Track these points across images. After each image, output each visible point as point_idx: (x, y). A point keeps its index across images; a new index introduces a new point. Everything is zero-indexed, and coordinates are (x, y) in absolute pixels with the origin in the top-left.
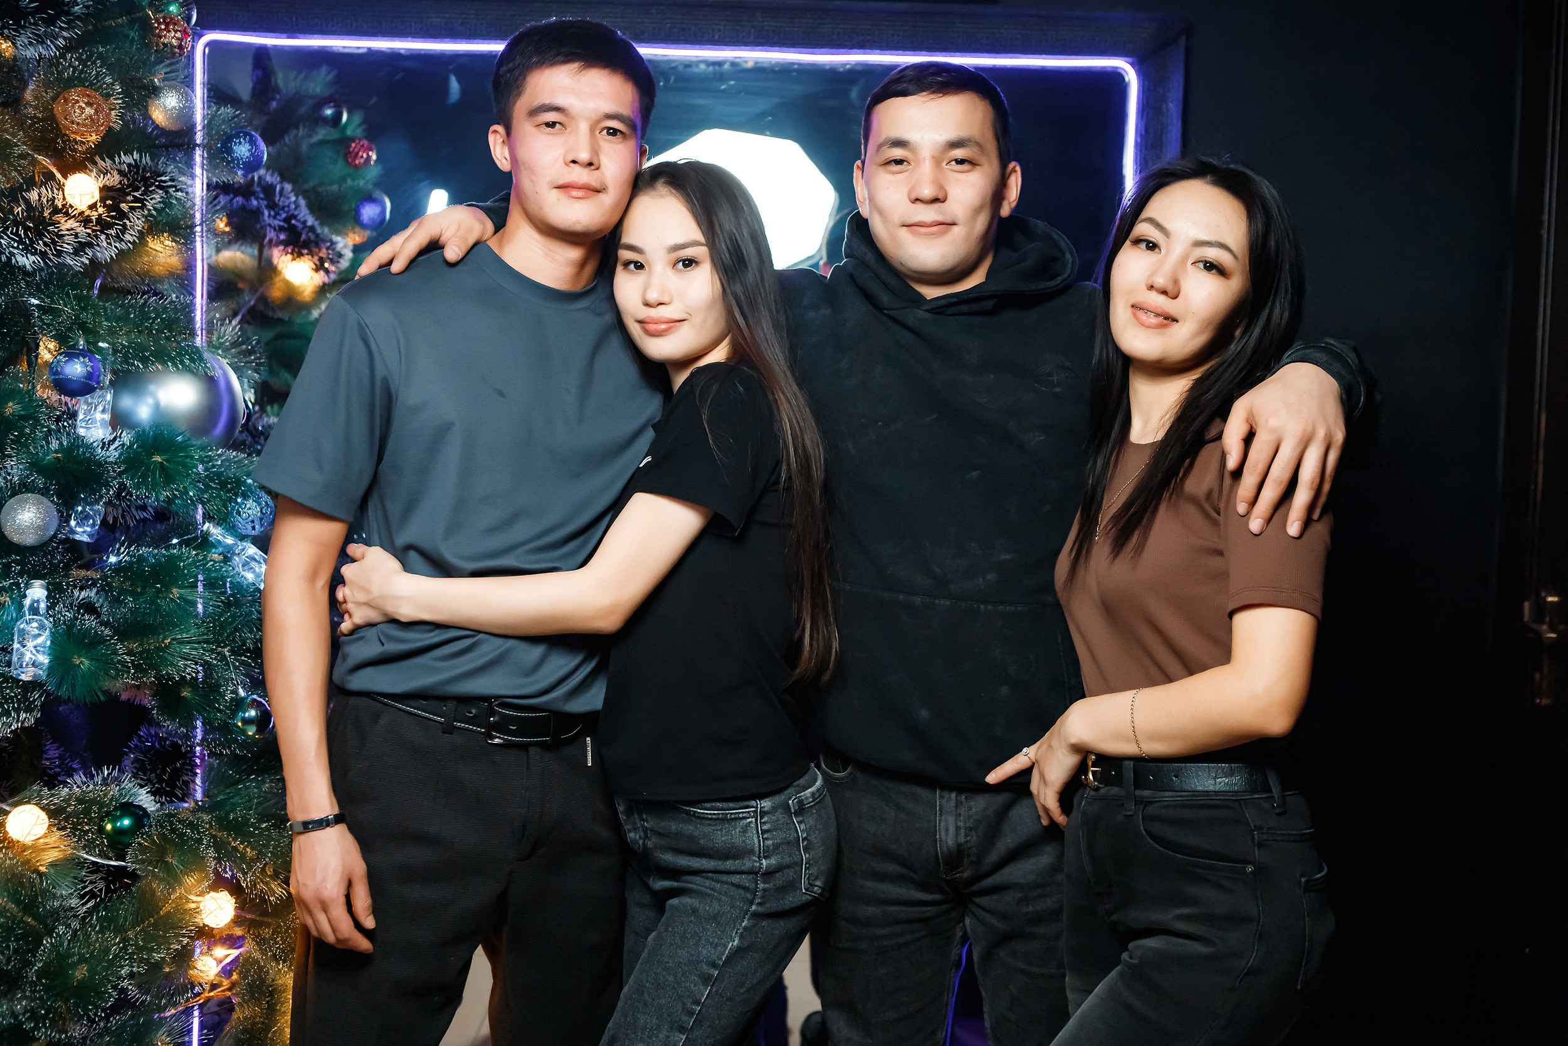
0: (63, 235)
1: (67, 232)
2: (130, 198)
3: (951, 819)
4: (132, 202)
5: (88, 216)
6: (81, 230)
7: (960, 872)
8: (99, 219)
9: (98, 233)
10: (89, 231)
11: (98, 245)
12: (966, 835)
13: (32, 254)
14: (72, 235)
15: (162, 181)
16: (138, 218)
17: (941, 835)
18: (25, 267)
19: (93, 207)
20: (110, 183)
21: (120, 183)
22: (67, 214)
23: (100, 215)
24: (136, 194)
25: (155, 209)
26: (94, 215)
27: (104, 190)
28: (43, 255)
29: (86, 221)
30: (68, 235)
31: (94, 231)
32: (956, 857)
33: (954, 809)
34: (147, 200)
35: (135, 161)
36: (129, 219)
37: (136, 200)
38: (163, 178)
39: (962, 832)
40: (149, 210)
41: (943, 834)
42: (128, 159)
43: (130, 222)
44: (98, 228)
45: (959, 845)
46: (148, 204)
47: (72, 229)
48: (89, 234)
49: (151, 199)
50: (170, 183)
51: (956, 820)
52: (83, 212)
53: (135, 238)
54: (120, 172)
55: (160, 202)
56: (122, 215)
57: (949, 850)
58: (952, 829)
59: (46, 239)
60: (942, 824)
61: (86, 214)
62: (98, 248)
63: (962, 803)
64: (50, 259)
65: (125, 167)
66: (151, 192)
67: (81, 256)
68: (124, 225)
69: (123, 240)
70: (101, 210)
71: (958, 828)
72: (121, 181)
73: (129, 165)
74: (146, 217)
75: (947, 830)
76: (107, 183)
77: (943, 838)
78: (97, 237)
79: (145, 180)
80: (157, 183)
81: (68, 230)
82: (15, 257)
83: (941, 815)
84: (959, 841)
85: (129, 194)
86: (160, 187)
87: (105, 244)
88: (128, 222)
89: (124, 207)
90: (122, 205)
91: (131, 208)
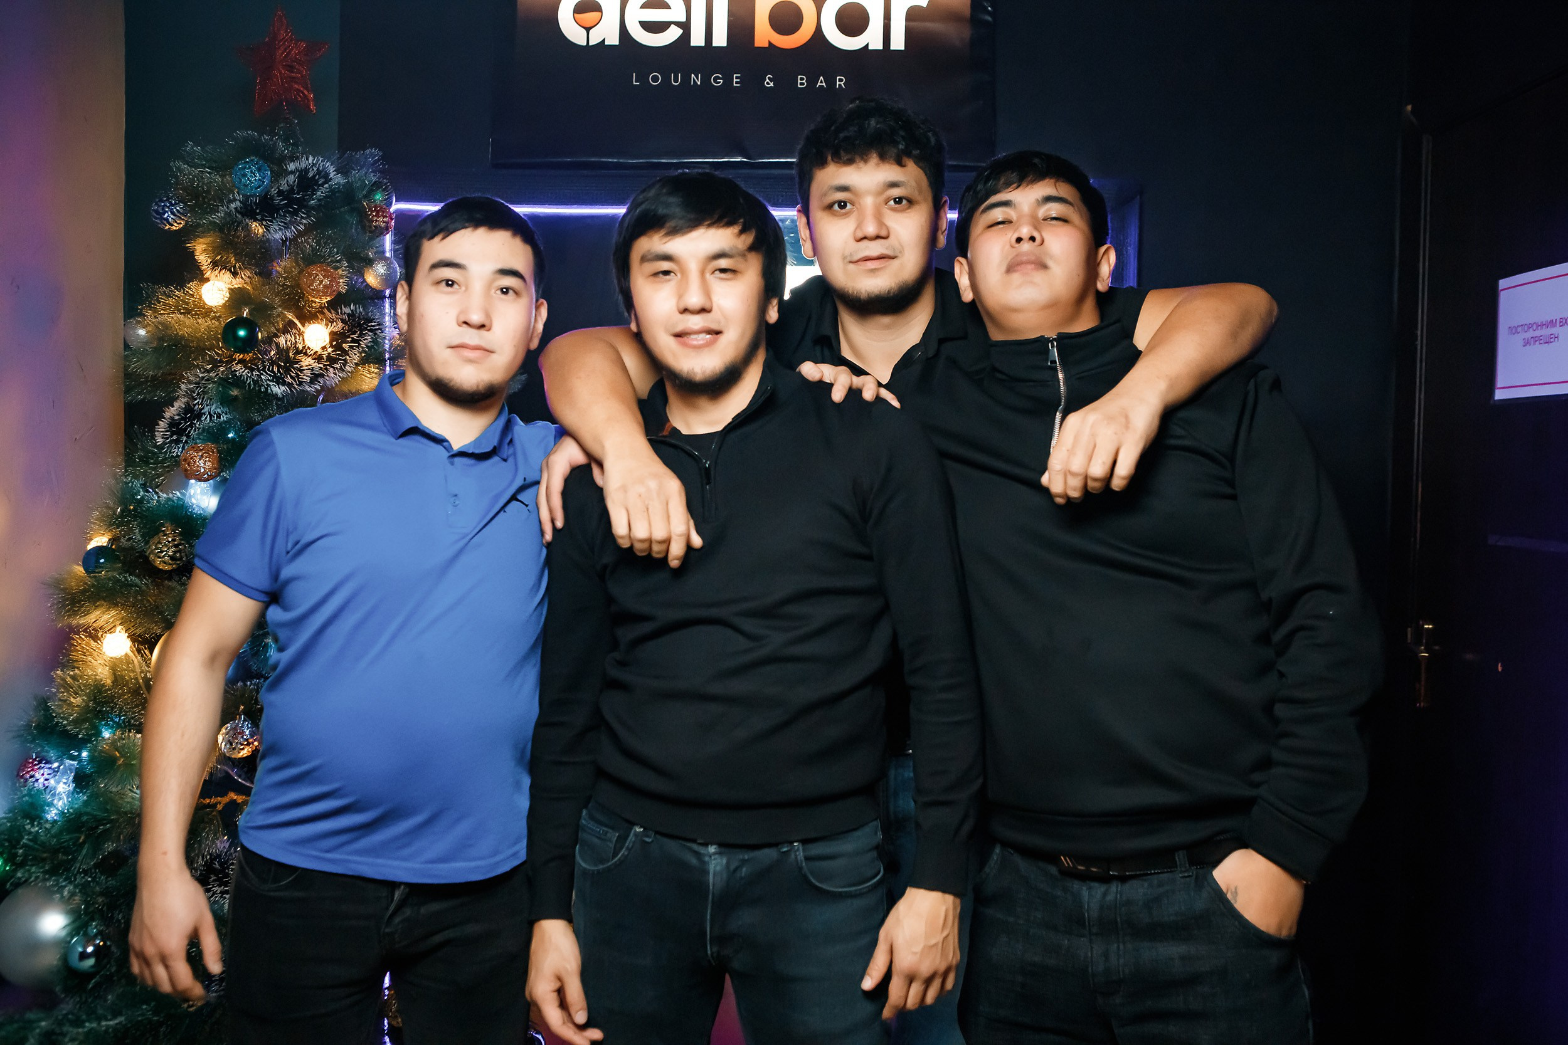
0: (304, 370)
1: (307, 368)
2: (349, 339)
4: (352, 342)
5: (321, 355)
6: (316, 365)
8: (329, 357)
9: (328, 367)
10: (320, 365)
11: (328, 376)
13: (283, 385)
14: (309, 369)
15: (372, 326)
16: (355, 354)
18: (277, 395)
19: (324, 348)
20: (335, 330)
21: (343, 329)
22: (306, 354)
23: (329, 354)
24: (353, 336)
25: (367, 347)
26: (325, 354)
27: (332, 334)
28: (290, 385)
29: (319, 358)
30: (307, 370)
31: (324, 365)
34: (361, 341)
35: (352, 311)
36: (349, 355)
37: (354, 341)
38: (373, 324)
40: (363, 348)
42: (347, 310)
43: (350, 357)
44: (329, 363)
46: (362, 343)
47: (310, 365)
48: (321, 368)
49: (364, 340)
50: (378, 327)
52: (316, 352)
53: (353, 368)
54: (343, 321)
55: (370, 342)
56: (345, 353)
59: (293, 374)
61: (320, 353)
62: (328, 378)
64: (294, 388)
65: (346, 317)
66: (364, 334)
67: (315, 384)
68: (345, 360)
69: (344, 371)
70: (330, 350)
72: (343, 327)
73: (349, 315)
74: (361, 353)
76: (334, 330)
78: (327, 370)
79: (360, 325)
80: (368, 328)
81: (307, 366)
82: (270, 387)
85: (349, 337)
86: (370, 331)
87: (332, 375)
88: (348, 357)
89: (346, 346)
90: (344, 345)
91: (351, 347)
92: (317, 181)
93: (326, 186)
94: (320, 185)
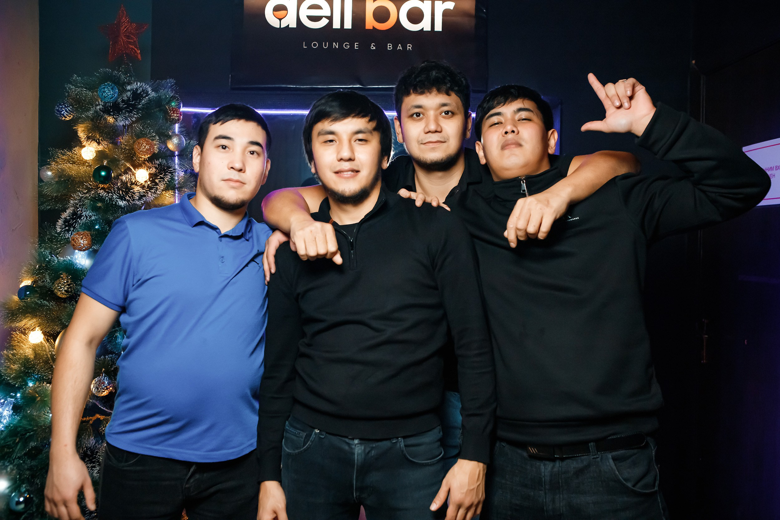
0: (135, 193)
1: (137, 192)
2: (159, 177)
6: (141, 190)
8: (148, 187)
9: (148, 191)
10: (144, 191)
11: (148, 196)
13: (124, 201)
15: (170, 170)
16: (162, 185)
18: (121, 206)
19: (146, 182)
22: (136, 185)
23: (149, 185)
24: (161, 176)
25: (168, 181)
26: (146, 185)
27: (150, 174)
28: (128, 201)
29: (143, 187)
30: (137, 193)
31: (146, 191)
35: (160, 162)
37: (161, 178)
42: (158, 162)
43: (159, 186)
44: (148, 189)
46: (165, 179)
48: (144, 192)
49: (167, 177)
50: (173, 171)
52: (142, 184)
53: (160, 192)
54: (156, 168)
55: (170, 178)
56: (157, 184)
59: (130, 195)
61: (144, 184)
62: (148, 197)
64: (130, 202)
66: (166, 175)
67: (141, 200)
68: (157, 188)
69: (156, 194)
70: (149, 183)
72: (156, 171)
73: (158, 165)
74: (165, 184)
76: (151, 172)
78: (147, 193)
79: (164, 170)
81: (137, 191)
82: (118, 202)
86: (170, 173)
87: (150, 195)
90: (156, 180)
91: (160, 181)
92: (142, 95)
93: (147, 98)
94: (144, 97)
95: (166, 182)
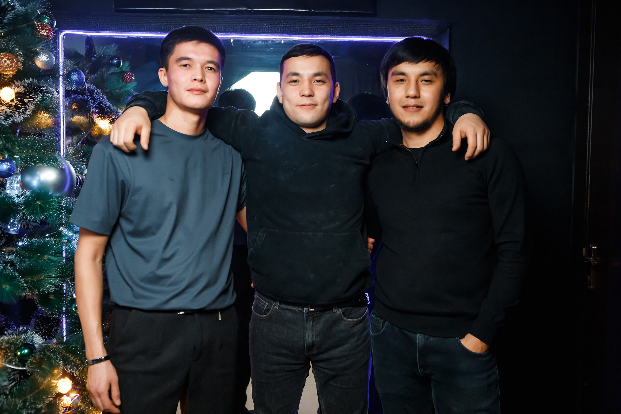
2: (28, 97)
3: (310, 332)
4: (29, 98)
5: (11, 104)
6: (8, 110)
7: (312, 352)
8: (15, 106)
9: (15, 111)
10: (11, 110)
11: (15, 116)
12: (316, 338)
14: (4, 112)
16: (32, 105)
17: (306, 337)
19: (12, 101)
20: (20, 91)
21: (24, 91)
22: (1, 104)
23: (15, 104)
24: (30, 95)
25: (39, 101)
26: (13, 104)
27: (17, 94)
29: (10, 106)
30: (2, 112)
31: (13, 110)
32: (311, 347)
33: (311, 328)
34: (35, 98)
35: (31, 82)
36: (28, 105)
37: (31, 98)
38: (42, 89)
39: (314, 336)
40: (36, 102)
41: (307, 337)
42: (27, 81)
43: (29, 106)
44: (15, 109)
45: (313, 342)
46: (35, 99)
47: (4, 110)
49: (37, 97)
50: (45, 91)
51: (312, 332)
52: (8, 103)
53: (31, 113)
54: (24, 86)
55: (41, 98)
56: (25, 104)
57: (309, 343)
58: (311, 336)
60: (307, 334)
61: (10, 103)
63: (314, 325)
65: (26, 85)
66: (37, 94)
67: (8, 121)
68: (26, 108)
69: (25, 114)
70: (16, 102)
71: (313, 335)
72: (24, 90)
73: (28, 84)
74: (35, 104)
75: (309, 336)
76: (19, 91)
77: (307, 339)
78: (14, 113)
79: (34, 89)
80: (39, 91)
81: (2, 110)
83: (306, 330)
84: (313, 340)
85: (28, 95)
86: (41, 92)
87: (17, 116)
88: (27, 107)
89: (26, 100)
90: (25, 100)
91: (29, 101)
92: (7, 9)
93: (13, 12)
94: (9, 11)
95: (37, 101)
